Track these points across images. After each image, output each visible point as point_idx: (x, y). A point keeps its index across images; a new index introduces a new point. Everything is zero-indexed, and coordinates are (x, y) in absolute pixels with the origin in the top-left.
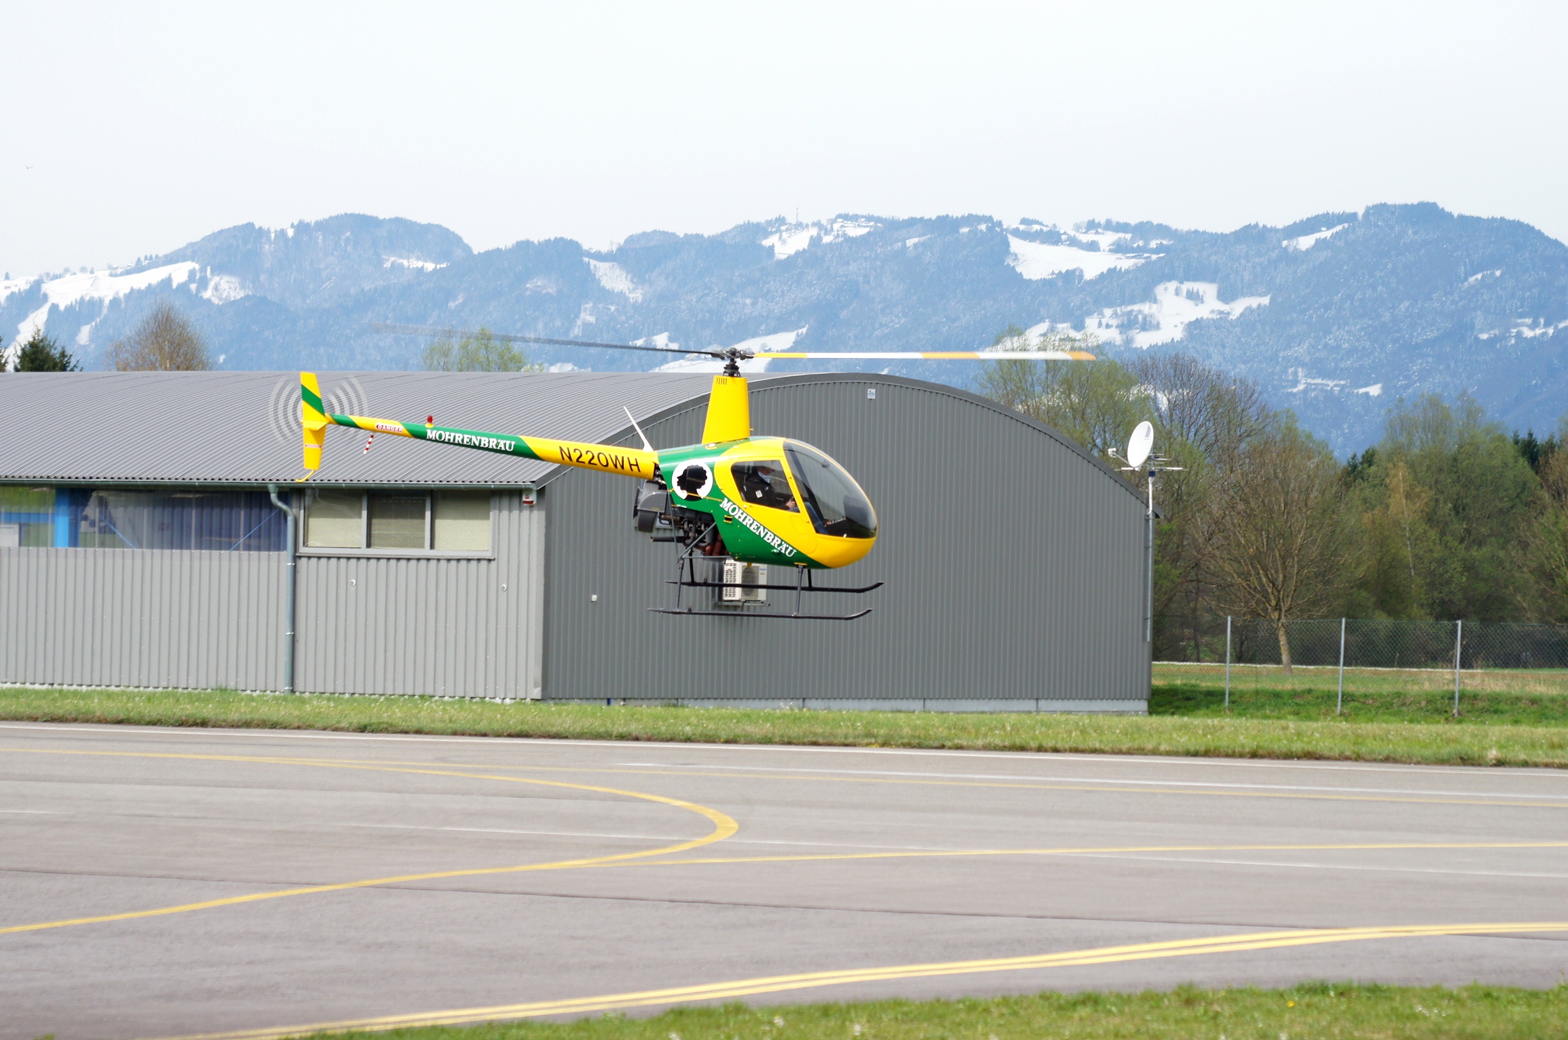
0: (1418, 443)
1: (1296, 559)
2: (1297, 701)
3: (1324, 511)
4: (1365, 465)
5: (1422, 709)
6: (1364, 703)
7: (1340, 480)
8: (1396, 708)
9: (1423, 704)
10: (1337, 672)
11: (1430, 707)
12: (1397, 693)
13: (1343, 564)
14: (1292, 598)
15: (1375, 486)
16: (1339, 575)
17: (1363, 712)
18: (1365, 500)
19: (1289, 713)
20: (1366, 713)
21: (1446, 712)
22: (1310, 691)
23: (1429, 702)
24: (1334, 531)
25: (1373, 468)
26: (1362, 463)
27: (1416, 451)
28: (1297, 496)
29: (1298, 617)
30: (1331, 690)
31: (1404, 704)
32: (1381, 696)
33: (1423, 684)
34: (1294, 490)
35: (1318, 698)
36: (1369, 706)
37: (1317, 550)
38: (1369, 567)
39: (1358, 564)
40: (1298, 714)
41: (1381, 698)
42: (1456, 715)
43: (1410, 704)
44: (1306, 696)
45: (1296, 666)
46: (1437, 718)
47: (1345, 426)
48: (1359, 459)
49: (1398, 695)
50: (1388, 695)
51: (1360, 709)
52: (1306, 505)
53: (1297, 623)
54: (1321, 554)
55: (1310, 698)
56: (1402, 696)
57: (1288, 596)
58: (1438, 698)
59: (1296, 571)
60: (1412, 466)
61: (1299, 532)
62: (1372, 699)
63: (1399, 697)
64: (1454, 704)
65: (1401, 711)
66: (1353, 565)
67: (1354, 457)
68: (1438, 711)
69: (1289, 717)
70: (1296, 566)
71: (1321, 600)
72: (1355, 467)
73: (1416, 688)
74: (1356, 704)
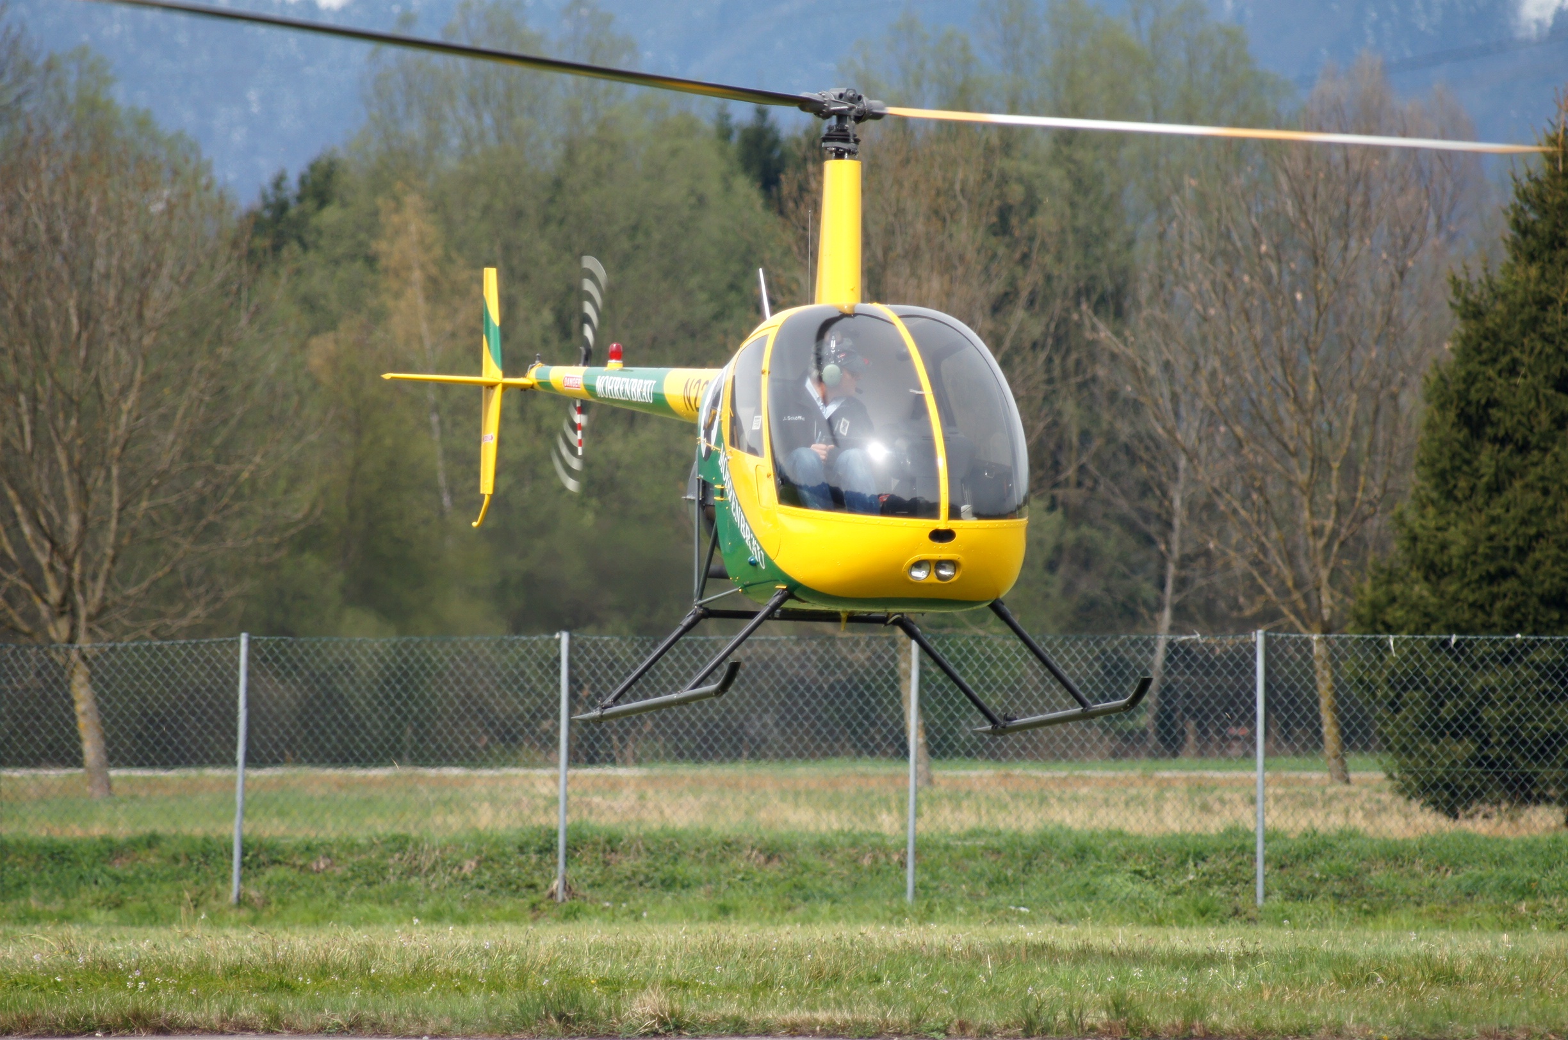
0: (455, 142)
1: (115, 471)
2: (117, 868)
3: (195, 334)
4: (310, 204)
5: (465, 879)
6: (302, 867)
7: (235, 244)
8: (393, 881)
9: (469, 866)
10: (231, 783)
11: (487, 876)
12: (395, 839)
13: (253, 481)
14: (108, 580)
15: (337, 262)
16: (241, 514)
17: (302, 893)
18: (309, 303)
19: (96, 903)
20: (311, 897)
21: (532, 886)
22: (152, 841)
23: (485, 861)
24: (222, 390)
25: (330, 215)
26: (300, 199)
27: (450, 163)
28: (112, 294)
29: (126, 631)
30: (214, 836)
31: (414, 871)
32: (351, 847)
33: (474, 811)
34: (107, 276)
35: (175, 859)
36: (317, 878)
37: (174, 443)
38: (324, 491)
39: (294, 482)
40: (118, 905)
41: (351, 854)
42: (560, 895)
43: (433, 869)
44: (143, 853)
45: (123, 773)
46: (509, 905)
47: (253, 95)
48: (292, 186)
49: (400, 843)
50: (372, 845)
51: (295, 887)
52: (140, 316)
53: (125, 649)
54: (187, 455)
55: (152, 860)
56: (410, 847)
57: (94, 578)
58: (509, 849)
59: (116, 504)
60: (438, 206)
61: (124, 392)
62: (328, 856)
63: (401, 849)
64: (555, 864)
65: (407, 889)
66: (282, 484)
67: (279, 183)
68: (509, 886)
69: (96, 915)
70: (116, 490)
71: (189, 584)
72: (281, 207)
73: (455, 821)
74: (281, 872)
